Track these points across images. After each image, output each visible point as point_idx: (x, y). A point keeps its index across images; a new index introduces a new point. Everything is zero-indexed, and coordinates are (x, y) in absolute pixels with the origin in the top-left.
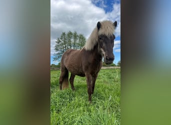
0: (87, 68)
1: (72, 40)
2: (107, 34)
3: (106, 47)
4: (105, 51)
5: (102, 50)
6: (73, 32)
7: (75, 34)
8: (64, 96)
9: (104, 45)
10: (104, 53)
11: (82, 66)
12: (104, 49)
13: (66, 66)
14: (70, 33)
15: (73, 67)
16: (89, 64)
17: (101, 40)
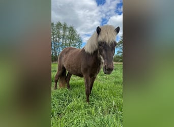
0: (86, 70)
1: (61, 32)
2: (107, 41)
3: (105, 55)
4: (104, 59)
5: (102, 58)
6: (62, 23)
7: (65, 25)
8: (61, 97)
9: (104, 52)
10: (103, 61)
11: (80, 67)
12: (103, 57)
13: (65, 66)
14: (59, 24)
15: (72, 67)
16: (89, 67)
17: (100, 47)
